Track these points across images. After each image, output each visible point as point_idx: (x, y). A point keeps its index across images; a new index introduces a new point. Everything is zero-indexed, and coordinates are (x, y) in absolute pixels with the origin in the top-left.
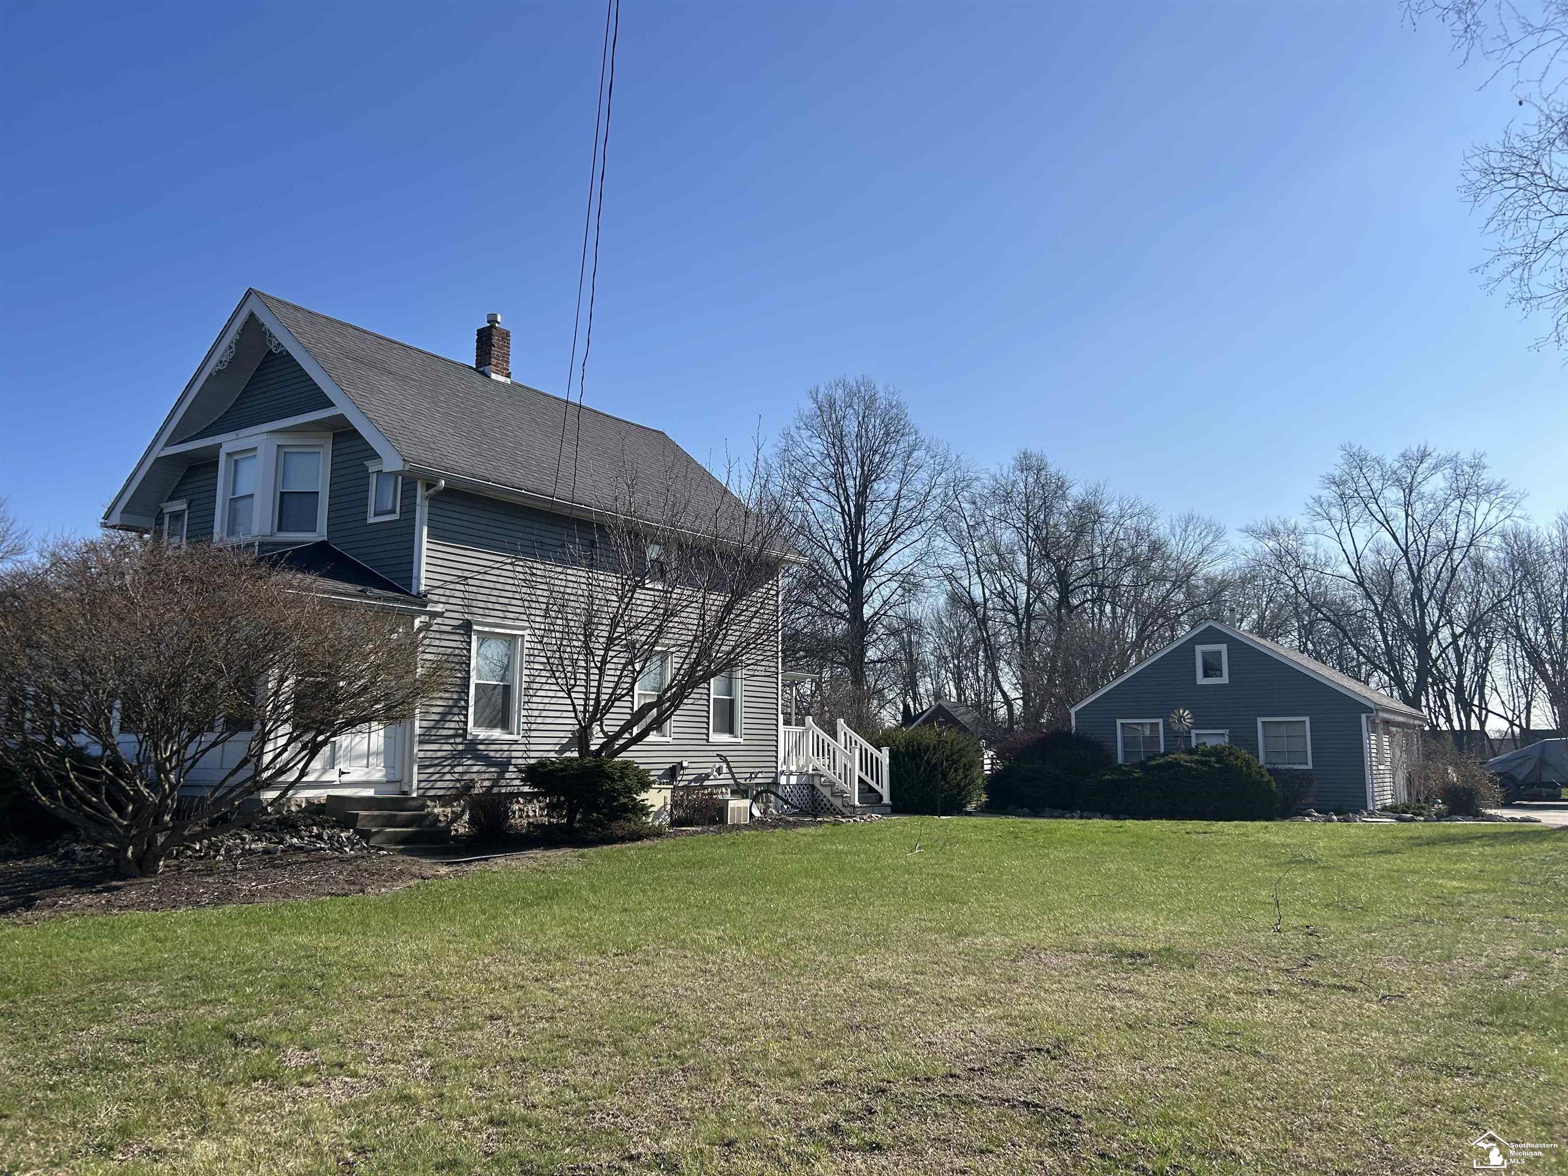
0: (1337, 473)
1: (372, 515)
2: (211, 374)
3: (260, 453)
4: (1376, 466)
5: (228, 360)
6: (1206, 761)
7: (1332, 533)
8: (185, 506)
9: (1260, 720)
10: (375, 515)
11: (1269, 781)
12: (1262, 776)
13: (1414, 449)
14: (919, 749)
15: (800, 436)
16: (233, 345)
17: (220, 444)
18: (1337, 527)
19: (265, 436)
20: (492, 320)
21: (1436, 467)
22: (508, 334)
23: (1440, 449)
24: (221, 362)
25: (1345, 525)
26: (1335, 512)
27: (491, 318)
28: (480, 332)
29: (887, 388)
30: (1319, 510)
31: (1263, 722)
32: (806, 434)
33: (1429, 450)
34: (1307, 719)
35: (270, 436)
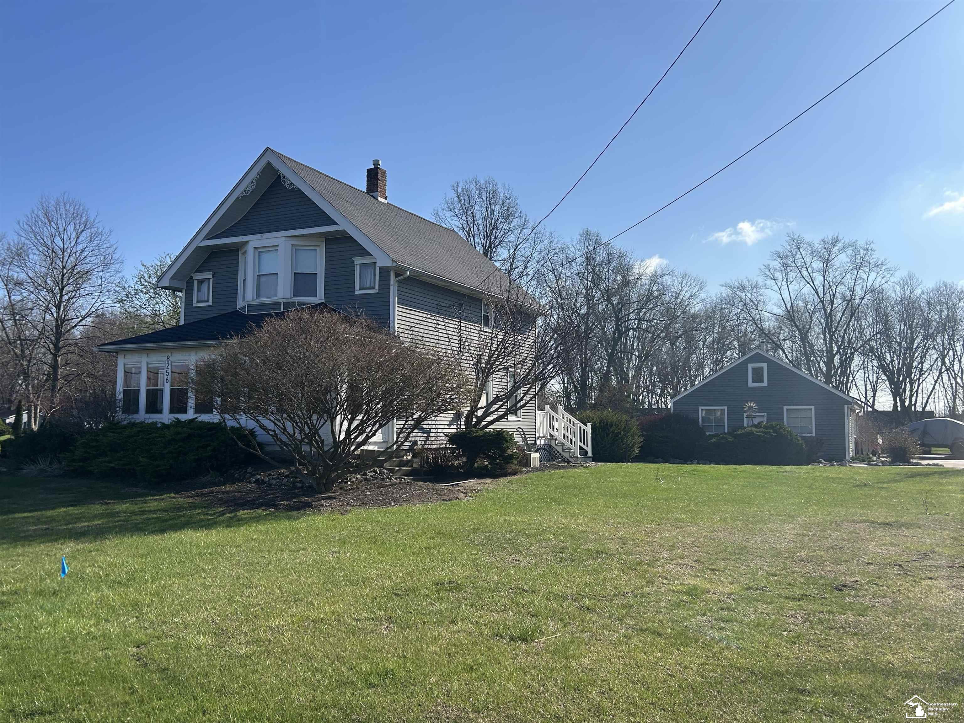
0: (781, 250)
1: (358, 288)
2: (238, 198)
3: (281, 248)
4: (808, 248)
5: (251, 190)
6: (768, 432)
7: (776, 288)
8: (211, 276)
9: (785, 408)
10: (360, 289)
11: (802, 443)
12: (798, 440)
13: (830, 237)
14: (607, 424)
15: (444, 215)
16: (254, 181)
17: (248, 242)
18: (779, 284)
19: (284, 239)
20: (376, 163)
21: (843, 249)
22: (385, 172)
23: (845, 239)
24: (245, 191)
25: (784, 283)
26: (778, 275)
27: (375, 162)
28: (369, 171)
29: (504, 185)
30: (769, 273)
31: (787, 409)
32: (448, 214)
33: (840, 238)
34: (813, 408)
35: (287, 239)
